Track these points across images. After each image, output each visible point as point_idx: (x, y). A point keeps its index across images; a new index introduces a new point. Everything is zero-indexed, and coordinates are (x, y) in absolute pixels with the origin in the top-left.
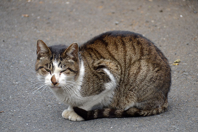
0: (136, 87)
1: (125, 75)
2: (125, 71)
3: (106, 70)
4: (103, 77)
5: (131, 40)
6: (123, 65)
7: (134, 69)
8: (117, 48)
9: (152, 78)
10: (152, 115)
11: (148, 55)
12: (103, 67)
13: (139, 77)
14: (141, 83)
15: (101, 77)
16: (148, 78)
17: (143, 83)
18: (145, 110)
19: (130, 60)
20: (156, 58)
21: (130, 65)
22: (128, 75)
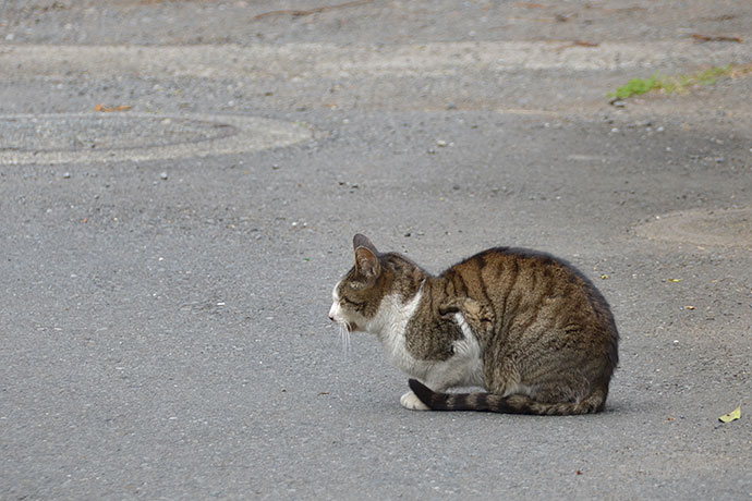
0: (519, 352)
1: (502, 326)
2: (502, 317)
3: (458, 316)
4: (449, 328)
5: (533, 265)
6: (499, 306)
7: (521, 319)
8: (499, 274)
9: (554, 341)
10: (557, 413)
11: (564, 296)
12: (456, 310)
13: (527, 335)
14: (529, 345)
15: (444, 327)
16: (544, 340)
17: (533, 348)
18: (540, 402)
19: (519, 298)
20: (578, 306)
21: (516, 309)
22: (508, 327)
